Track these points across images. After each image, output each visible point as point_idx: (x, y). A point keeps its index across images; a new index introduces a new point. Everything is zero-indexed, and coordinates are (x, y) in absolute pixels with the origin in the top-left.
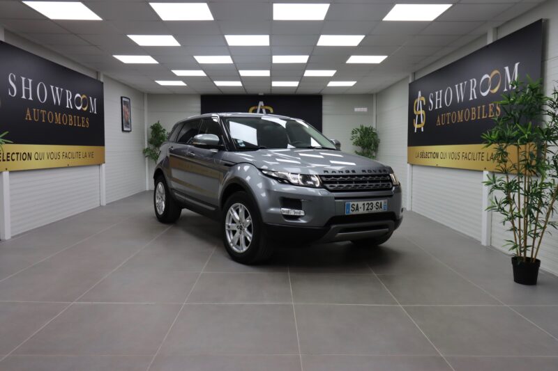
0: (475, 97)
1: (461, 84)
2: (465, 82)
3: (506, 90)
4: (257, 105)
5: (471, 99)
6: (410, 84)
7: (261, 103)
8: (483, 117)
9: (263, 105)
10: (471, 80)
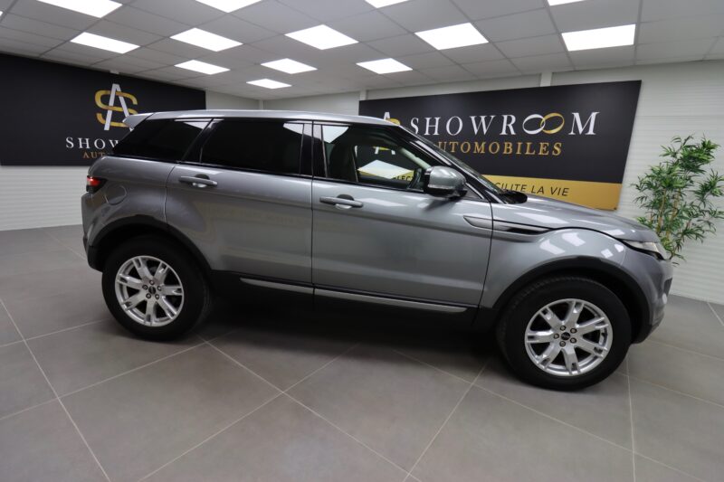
0: (513, 132)
1: (483, 118)
2: (493, 117)
3: (572, 133)
4: (110, 89)
5: (504, 133)
6: (361, 102)
7: (116, 87)
8: (527, 153)
9: (119, 90)
10: (505, 117)
